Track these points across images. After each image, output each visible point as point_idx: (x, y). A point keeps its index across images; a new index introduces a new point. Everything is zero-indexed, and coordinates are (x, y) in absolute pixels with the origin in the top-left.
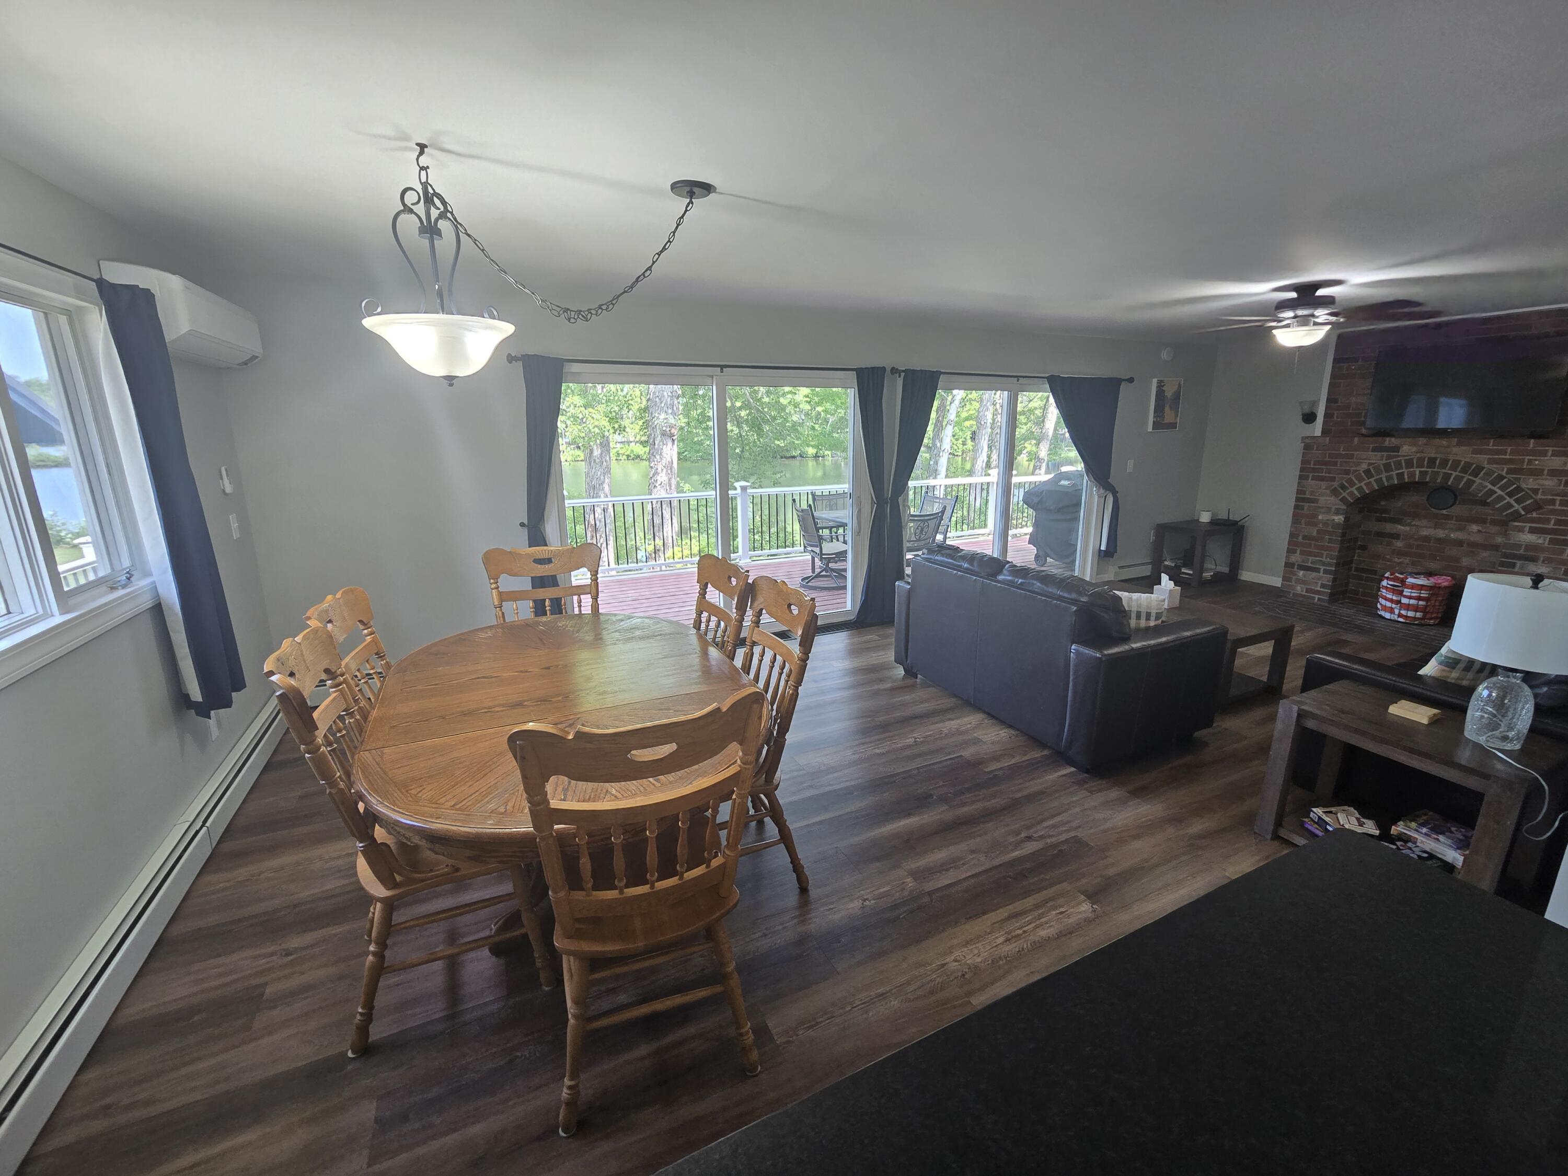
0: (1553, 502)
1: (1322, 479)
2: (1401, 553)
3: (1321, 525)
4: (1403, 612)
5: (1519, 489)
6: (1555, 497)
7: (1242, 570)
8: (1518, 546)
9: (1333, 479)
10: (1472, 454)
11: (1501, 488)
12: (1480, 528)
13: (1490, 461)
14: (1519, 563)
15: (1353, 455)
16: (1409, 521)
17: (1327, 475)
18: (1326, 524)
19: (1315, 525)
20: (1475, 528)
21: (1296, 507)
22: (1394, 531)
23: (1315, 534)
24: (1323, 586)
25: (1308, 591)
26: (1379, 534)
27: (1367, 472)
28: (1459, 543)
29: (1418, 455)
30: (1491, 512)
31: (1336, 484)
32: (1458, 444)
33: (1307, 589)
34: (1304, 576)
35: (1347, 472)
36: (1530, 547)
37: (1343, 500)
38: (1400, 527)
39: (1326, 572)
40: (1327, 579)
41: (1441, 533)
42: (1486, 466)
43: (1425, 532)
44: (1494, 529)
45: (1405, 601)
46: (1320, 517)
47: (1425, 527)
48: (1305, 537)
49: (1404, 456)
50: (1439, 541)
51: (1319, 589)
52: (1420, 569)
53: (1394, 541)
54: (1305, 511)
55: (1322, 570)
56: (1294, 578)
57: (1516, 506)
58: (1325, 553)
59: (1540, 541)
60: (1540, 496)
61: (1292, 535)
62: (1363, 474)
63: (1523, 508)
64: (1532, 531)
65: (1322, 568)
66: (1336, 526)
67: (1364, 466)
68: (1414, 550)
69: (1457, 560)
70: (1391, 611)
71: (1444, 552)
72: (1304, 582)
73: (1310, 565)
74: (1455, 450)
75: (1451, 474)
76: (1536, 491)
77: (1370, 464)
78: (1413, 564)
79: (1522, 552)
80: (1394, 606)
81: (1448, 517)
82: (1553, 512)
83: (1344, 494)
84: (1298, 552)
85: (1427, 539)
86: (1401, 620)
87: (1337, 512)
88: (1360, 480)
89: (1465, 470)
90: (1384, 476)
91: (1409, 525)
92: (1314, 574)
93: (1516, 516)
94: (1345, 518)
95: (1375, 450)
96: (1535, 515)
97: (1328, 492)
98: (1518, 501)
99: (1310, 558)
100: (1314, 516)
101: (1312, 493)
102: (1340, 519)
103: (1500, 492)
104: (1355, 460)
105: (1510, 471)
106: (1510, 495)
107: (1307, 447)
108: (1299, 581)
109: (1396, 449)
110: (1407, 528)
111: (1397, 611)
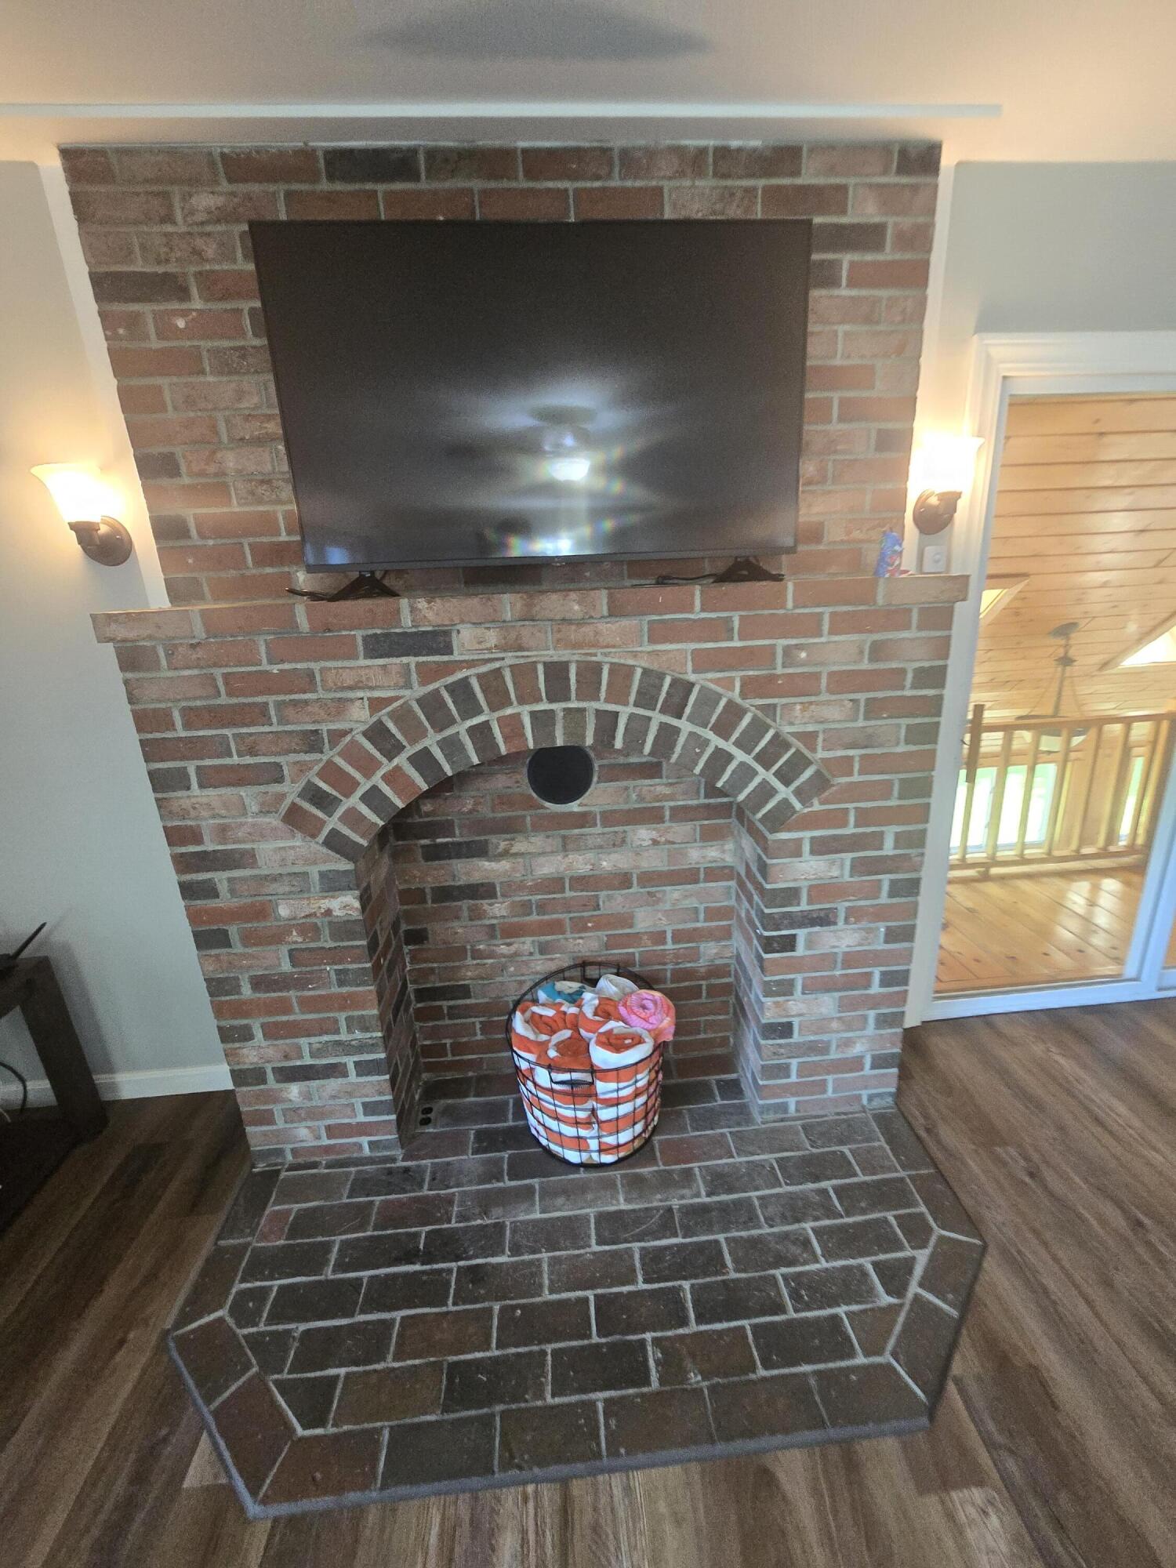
0: (845, 765)
1: (239, 777)
2: (512, 932)
3: (295, 936)
4: (611, 1140)
5: (779, 743)
6: (851, 753)
7: (111, 1069)
8: (792, 895)
9: (275, 775)
10: (651, 640)
11: (745, 744)
12: (654, 834)
13: (703, 662)
14: (801, 934)
15: (310, 674)
16: (503, 845)
17: (249, 760)
18: (309, 929)
19: (276, 938)
20: (643, 834)
21: (188, 891)
22: (476, 878)
23: (286, 966)
24: (369, 1108)
25: (331, 1131)
26: (445, 894)
27: (377, 733)
28: (623, 880)
29: (510, 658)
30: (667, 791)
31: (291, 790)
32: (615, 611)
33: (328, 1128)
34: (308, 1096)
35: (312, 742)
36: (820, 890)
37: (334, 841)
38: (486, 864)
39: (363, 1068)
40: (377, 1088)
41: (580, 863)
42: (692, 677)
43: (548, 867)
44: (681, 830)
45: (605, 1114)
46: (284, 911)
47: (543, 854)
48: (258, 983)
49: (471, 664)
50: (580, 882)
51: (361, 1118)
52: (561, 960)
53: (485, 904)
54: (225, 900)
55: (351, 1067)
56: (277, 1109)
57: (784, 792)
58: (342, 1017)
59: (835, 873)
60: (821, 754)
61: (217, 987)
62: (368, 745)
63: (798, 793)
64: (821, 847)
65: (349, 1061)
66: (341, 929)
67: (360, 716)
68: (534, 917)
69: (627, 920)
70: (579, 1143)
71: (597, 907)
72: (314, 1114)
73: (308, 1061)
74: (610, 629)
75: (616, 714)
76: (809, 738)
77: (376, 705)
78: (544, 949)
79: (804, 906)
80: (583, 1133)
81: (584, 820)
82: (854, 792)
83: (333, 822)
84: (258, 1034)
85: (555, 883)
86: (608, 1158)
87: (332, 884)
88: (368, 767)
89: (646, 699)
90: (431, 741)
91: (505, 854)
92: (333, 1084)
93: (781, 818)
94: (361, 898)
95: (378, 647)
96: (817, 806)
97: (274, 821)
98: (785, 778)
99: (304, 1042)
100: (261, 912)
101: (223, 832)
102: (346, 905)
103: (740, 756)
104: (321, 694)
105: (750, 688)
106: (765, 760)
107: (131, 659)
108: (294, 1114)
109: (436, 641)
110: (504, 865)
111: (594, 1144)
